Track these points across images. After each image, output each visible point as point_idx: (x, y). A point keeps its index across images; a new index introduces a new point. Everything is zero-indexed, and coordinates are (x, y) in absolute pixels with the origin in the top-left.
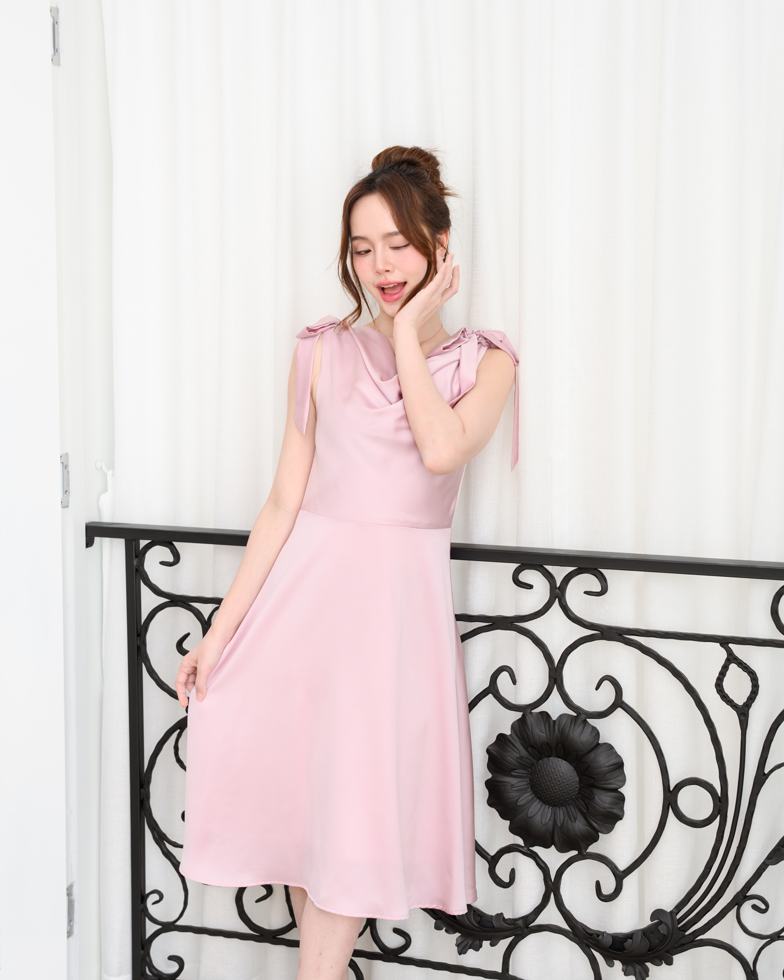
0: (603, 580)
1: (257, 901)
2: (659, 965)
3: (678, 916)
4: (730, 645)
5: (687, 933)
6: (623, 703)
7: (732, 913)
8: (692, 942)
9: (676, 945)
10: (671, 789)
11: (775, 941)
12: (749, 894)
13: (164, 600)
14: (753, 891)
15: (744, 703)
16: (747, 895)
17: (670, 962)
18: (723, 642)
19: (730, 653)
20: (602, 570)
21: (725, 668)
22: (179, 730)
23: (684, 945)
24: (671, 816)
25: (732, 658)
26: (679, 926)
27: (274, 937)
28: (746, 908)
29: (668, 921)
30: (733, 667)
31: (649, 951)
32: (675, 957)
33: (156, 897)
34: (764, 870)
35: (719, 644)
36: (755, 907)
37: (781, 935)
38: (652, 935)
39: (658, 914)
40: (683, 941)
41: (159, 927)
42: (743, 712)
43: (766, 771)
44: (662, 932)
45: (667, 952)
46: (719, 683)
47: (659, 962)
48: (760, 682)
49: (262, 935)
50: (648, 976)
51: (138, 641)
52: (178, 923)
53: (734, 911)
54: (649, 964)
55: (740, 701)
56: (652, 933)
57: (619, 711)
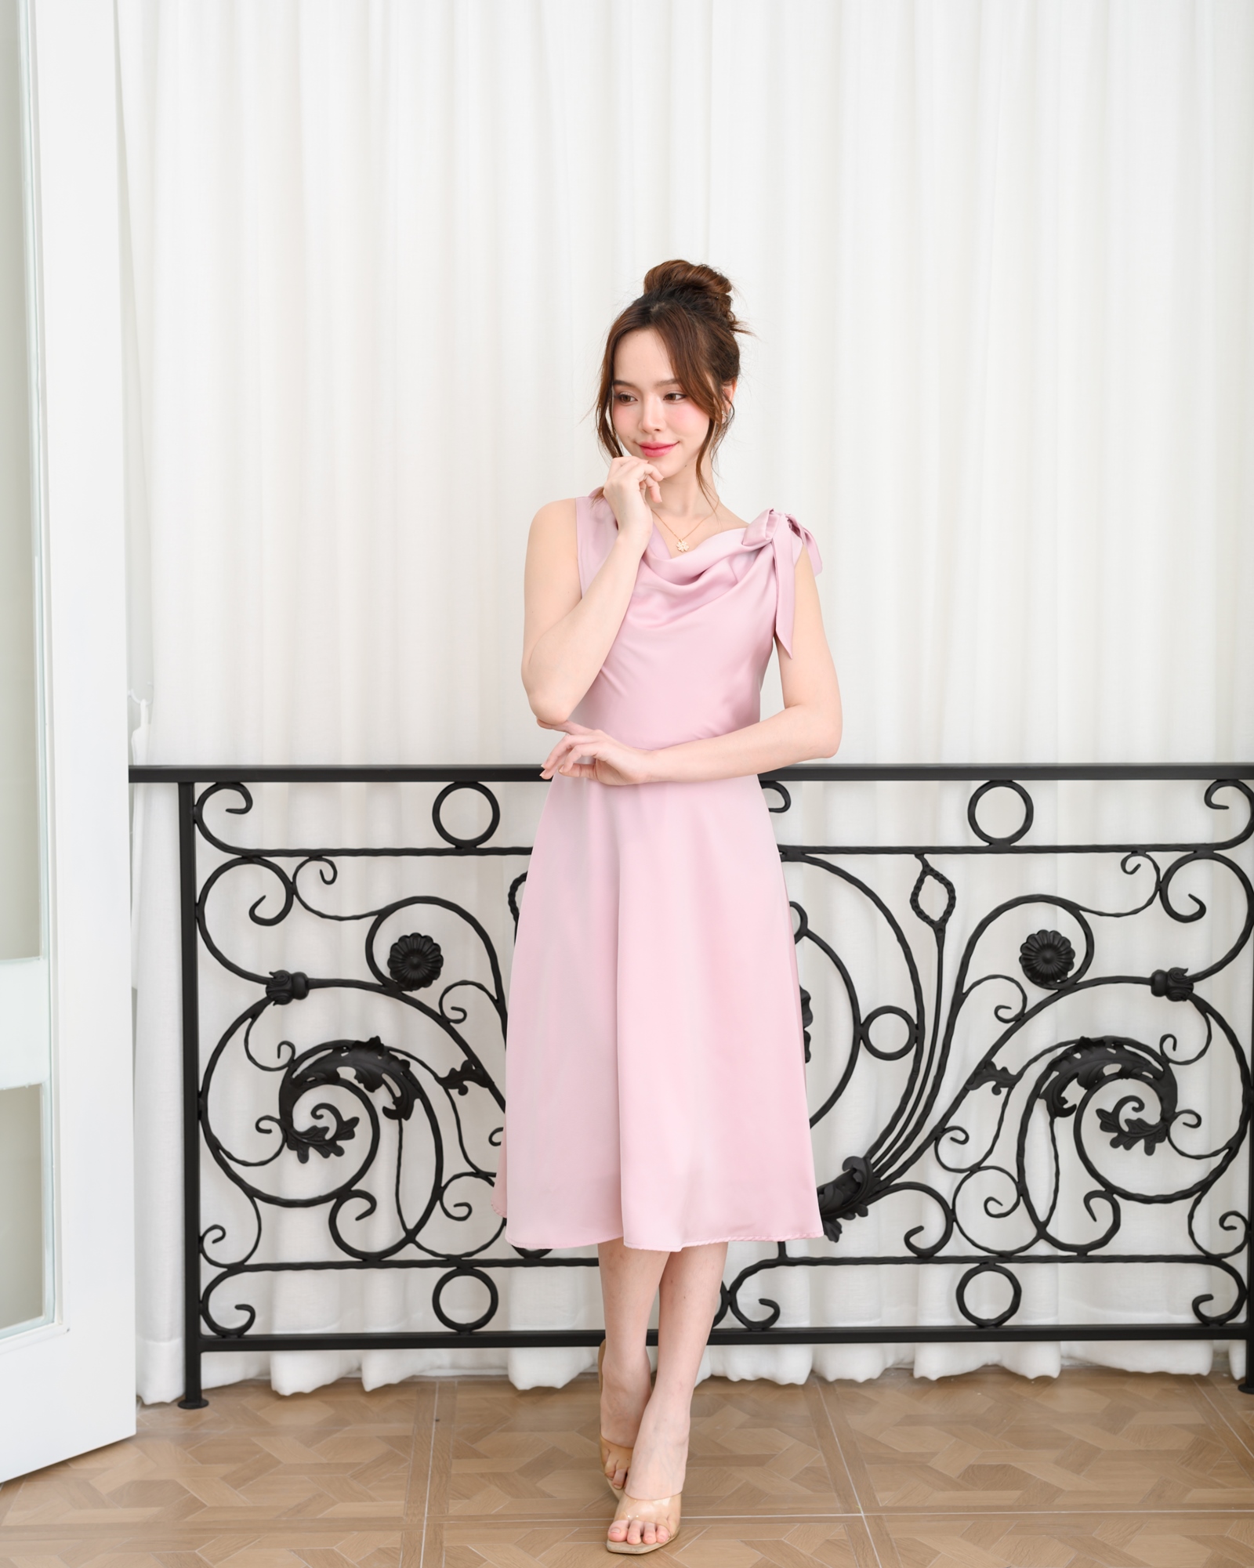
0: (785, 794)
1: (358, 1219)
2: (854, 1217)
3: (873, 1161)
4: (926, 856)
5: (882, 1178)
6: (809, 931)
7: (931, 1149)
8: (887, 1188)
9: (870, 1194)
10: (863, 1020)
11: (975, 1172)
12: (949, 1125)
13: (230, 857)
14: (951, 1123)
15: (941, 918)
16: (947, 1126)
17: (864, 1214)
18: (920, 852)
19: (925, 864)
20: (783, 783)
21: (921, 881)
22: (249, 1020)
23: (878, 1192)
24: (863, 1050)
25: (927, 870)
26: (874, 1170)
27: (380, 1261)
28: (945, 1142)
29: (861, 1167)
30: (929, 879)
31: (843, 1203)
32: (870, 1207)
33: (217, 1233)
34: (964, 1097)
35: (913, 856)
36: (953, 1139)
37: (983, 1165)
38: (843, 1187)
39: (850, 1163)
40: (877, 1188)
41: (224, 1270)
42: (939, 929)
43: (964, 991)
44: (857, 1180)
45: (861, 1202)
46: (915, 898)
47: (851, 1216)
48: (957, 894)
49: (364, 1260)
50: (841, 1232)
51: (197, 912)
52: (248, 1263)
53: (932, 1146)
54: (841, 1221)
55: (936, 916)
56: (844, 1185)
57: (805, 939)
